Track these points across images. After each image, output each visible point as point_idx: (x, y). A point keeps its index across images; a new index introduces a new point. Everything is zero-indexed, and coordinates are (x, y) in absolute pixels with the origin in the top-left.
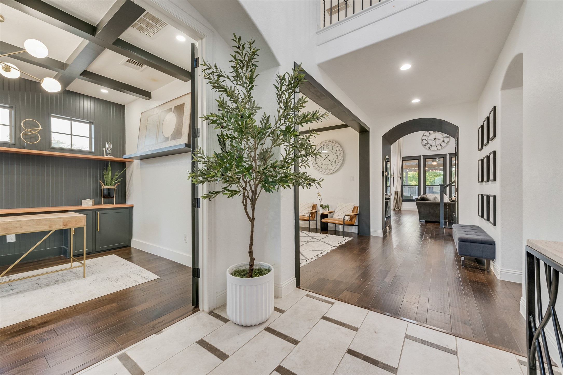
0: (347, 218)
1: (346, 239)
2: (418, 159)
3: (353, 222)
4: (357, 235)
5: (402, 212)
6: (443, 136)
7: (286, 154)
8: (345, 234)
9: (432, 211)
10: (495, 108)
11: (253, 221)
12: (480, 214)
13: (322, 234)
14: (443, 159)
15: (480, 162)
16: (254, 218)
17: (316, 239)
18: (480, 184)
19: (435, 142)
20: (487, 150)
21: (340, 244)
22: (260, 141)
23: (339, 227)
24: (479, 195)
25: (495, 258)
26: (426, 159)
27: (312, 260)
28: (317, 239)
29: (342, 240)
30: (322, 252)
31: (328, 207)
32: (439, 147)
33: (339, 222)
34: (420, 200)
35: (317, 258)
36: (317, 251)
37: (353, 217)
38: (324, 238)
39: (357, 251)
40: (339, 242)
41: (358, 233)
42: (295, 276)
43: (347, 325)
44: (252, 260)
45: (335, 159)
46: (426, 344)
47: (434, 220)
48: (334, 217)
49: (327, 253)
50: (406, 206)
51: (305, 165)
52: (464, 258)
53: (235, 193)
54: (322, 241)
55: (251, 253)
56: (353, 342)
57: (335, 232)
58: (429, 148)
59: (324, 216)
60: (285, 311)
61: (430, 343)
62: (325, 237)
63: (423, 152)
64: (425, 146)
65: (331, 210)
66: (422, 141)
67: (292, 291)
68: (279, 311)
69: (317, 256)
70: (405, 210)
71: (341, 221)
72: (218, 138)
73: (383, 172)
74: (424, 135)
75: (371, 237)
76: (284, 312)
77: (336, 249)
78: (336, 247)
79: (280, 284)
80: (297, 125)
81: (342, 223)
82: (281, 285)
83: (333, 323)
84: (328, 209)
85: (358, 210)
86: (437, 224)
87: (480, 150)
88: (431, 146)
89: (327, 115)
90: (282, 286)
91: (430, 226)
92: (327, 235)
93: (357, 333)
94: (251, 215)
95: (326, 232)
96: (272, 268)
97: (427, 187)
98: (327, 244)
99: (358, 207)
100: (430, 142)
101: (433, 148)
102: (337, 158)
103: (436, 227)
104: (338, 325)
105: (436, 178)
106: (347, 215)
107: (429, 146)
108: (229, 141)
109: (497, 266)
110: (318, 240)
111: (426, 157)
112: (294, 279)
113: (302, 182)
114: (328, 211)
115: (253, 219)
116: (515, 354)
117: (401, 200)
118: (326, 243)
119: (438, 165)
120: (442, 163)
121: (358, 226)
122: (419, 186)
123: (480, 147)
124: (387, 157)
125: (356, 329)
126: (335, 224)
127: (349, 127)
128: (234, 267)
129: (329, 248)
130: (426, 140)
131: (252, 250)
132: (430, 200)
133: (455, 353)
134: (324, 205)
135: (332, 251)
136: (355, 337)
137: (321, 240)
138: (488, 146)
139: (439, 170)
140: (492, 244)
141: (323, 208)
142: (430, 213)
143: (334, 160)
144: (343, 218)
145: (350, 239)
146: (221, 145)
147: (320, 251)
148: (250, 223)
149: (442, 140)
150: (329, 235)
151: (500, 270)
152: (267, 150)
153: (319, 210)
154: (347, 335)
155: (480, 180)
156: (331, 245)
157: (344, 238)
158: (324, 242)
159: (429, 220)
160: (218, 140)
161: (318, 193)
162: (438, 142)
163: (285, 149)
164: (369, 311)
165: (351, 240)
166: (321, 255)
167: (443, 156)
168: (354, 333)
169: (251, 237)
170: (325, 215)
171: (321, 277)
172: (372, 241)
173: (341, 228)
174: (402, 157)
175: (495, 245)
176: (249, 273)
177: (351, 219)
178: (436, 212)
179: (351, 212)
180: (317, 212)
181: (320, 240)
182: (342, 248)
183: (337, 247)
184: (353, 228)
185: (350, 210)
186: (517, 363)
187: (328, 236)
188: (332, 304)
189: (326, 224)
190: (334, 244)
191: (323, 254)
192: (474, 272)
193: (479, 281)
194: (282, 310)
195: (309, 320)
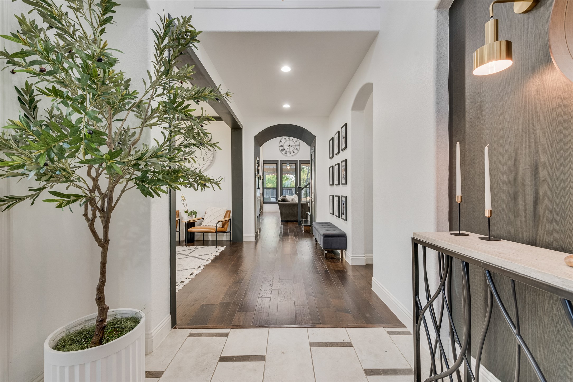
0: (220, 225)
1: (220, 249)
2: (276, 163)
3: (226, 228)
4: (229, 243)
5: (264, 214)
6: (295, 144)
7: (164, 140)
8: (216, 243)
9: (291, 211)
10: (346, 124)
11: (105, 245)
12: (332, 212)
13: (188, 248)
14: (295, 164)
15: (331, 168)
16: (109, 240)
17: (182, 254)
18: (331, 187)
19: (289, 149)
20: (338, 159)
21: (215, 256)
22: (114, 114)
23: (208, 236)
24: (330, 196)
25: (346, 249)
26: (282, 163)
27: (185, 283)
28: (184, 255)
29: (214, 251)
30: (194, 270)
31: (195, 213)
32: (292, 153)
33: (211, 231)
34: (281, 202)
35: (190, 279)
36: (188, 269)
37: (225, 222)
38: (192, 252)
39: (235, 261)
40: (212, 254)
41: (230, 241)
42: (170, 314)
43: (252, 357)
44: (103, 310)
45: (203, 156)
46: (328, 346)
47: (292, 220)
48: (204, 224)
49: (201, 270)
50: (267, 207)
51: (189, 158)
52: (326, 251)
53: (76, 198)
54: (191, 257)
55: (100, 300)
56: (264, 377)
57: (203, 243)
58: (285, 154)
59: (190, 225)
60: (163, 372)
61: (331, 344)
62: (194, 251)
63: (280, 157)
64: (282, 152)
65: (198, 217)
66: (280, 146)
67: (167, 337)
68: (153, 376)
69: (189, 277)
70: (266, 212)
71: (213, 229)
72: (17, 95)
73: (255, 174)
74: (281, 141)
75: (244, 243)
76: (162, 374)
77: (210, 263)
78: (210, 261)
79: (149, 333)
80: (186, 100)
81: (214, 231)
82: (151, 333)
83: (235, 361)
84: (194, 215)
85: (231, 215)
86: (295, 223)
87: (331, 158)
88: (286, 152)
89: (230, 95)
90: (153, 334)
91: (290, 225)
92: (195, 247)
93: (265, 362)
94: (101, 236)
95: (193, 243)
96: (142, 314)
97: (283, 189)
98: (199, 258)
99: (230, 211)
100: (286, 148)
101: (288, 154)
102: (206, 155)
103: (295, 226)
104: (241, 361)
105: (286, 181)
106: (219, 222)
107: (284, 151)
108: (58, 102)
109: (349, 254)
110: (186, 255)
111: (283, 162)
112: (168, 318)
113: (194, 181)
114: (195, 217)
115: (107, 241)
116: (384, 327)
117: (262, 203)
118: (196, 258)
119: (291, 170)
120: (294, 168)
121: (230, 232)
122: (277, 188)
123: (331, 156)
124: (258, 159)
125: (262, 358)
126: (204, 233)
127: (222, 120)
128: (59, 333)
129: (202, 264)
130: (283, 146)
131: (104, 295)
132: (289, 201)
133: (349, 345)
134: (190, 210)
135: (207, 266)
136: (264, 369)
137: (189, 255)
138: (338, 156)
139: (290, 174)
140: (343, 236)
141: (189, 215)
142: (289, 213)
143: (202, 158)
144: (215, 225)
145: (223, 248)
146: (24, 109)
147: (192, 269)
148: (100, 249)
149: (294, 147)
150: (198, 247)
151: (351, 257)
152: (127, 130)
153: (183, 218)
154: (255, 370)
155: (331, 183)
156: (204, 260)
157: (216, 248)
158: (194, 257)
159: (289, 219)
160: (18, 97)
161: (182, 197)
162: (291, 149)
163: (162, 133)
164: (269, 330)
165: (225, 249)
166: (195, 274)
167: (295, 162)
168: (260, 364)
169: (101, 273)
170: (192, 222)
171: (203, 304)
172: (245, 247)
173: (211, 237)
174: (263, 160)
175: (346, 237)
176: (97, 335)
177: (223, 226)
178: (294, 212)
179: (224, 217)
180: (179, 220)
181: (187, 255)
182: (216, 260)
183: (212, 261)
184: (224, 235)
185: (222, 215)
186: (387, 334)
187: (197, 249)
188: (227, 335)
189: (193, 233)
190: (207, 257)
191: (197, 273)
192: (334, 262)
193: (340, 270)
194: (158, 372)
195: (203, 371)
